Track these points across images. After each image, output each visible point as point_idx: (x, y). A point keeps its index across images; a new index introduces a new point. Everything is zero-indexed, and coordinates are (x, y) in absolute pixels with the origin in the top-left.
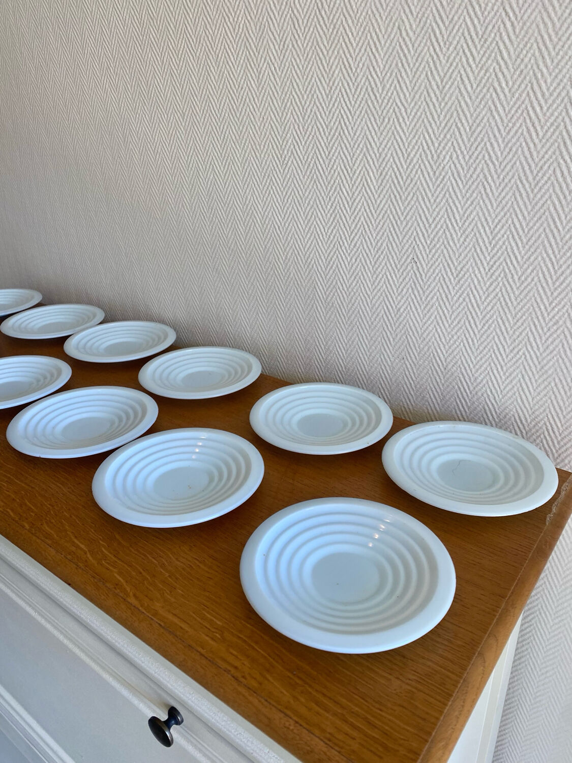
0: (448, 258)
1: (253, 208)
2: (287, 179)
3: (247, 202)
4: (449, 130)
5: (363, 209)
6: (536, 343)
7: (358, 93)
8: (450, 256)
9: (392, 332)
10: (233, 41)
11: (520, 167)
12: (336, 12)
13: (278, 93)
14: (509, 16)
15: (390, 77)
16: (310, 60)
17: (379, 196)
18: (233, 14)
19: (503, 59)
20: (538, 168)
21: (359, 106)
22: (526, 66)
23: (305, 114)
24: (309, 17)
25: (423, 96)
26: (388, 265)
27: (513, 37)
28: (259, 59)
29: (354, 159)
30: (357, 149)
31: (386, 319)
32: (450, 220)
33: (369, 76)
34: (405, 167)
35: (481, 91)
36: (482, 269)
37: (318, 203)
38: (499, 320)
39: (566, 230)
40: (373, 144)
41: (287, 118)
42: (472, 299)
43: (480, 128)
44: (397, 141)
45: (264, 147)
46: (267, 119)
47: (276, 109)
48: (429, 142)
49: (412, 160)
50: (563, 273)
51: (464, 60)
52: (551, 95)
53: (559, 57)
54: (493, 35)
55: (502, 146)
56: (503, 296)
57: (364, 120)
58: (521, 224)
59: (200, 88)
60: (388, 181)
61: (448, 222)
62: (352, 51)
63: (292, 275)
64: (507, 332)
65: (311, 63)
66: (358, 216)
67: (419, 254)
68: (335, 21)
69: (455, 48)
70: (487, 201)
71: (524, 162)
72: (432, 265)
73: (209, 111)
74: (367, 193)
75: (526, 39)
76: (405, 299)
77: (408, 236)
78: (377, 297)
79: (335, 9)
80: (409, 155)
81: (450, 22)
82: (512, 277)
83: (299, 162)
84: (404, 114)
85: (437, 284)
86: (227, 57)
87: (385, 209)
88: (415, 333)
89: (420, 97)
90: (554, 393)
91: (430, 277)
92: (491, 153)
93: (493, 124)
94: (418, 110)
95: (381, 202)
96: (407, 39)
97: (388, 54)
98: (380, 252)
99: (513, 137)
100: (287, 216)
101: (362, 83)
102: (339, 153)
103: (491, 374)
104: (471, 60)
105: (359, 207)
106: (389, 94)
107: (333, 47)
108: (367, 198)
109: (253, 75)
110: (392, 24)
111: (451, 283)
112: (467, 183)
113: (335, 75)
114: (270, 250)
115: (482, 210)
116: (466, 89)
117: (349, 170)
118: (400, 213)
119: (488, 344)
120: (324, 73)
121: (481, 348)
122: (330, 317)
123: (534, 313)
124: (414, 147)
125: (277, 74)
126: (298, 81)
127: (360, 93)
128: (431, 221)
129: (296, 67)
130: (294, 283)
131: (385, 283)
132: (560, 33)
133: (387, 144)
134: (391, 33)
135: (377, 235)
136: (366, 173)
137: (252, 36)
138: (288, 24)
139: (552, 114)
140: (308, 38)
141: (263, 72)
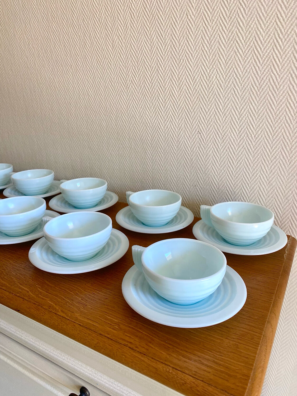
0: (217, 129)
1: (110, 112)
2: (129, 95)
3: (107, 109)
4: (215, 63)
5: (171, 108)
6: (266, 169)
7: (166, 48)
8: (218, 128)
9: (189, 172)
10: (99, 26)
11: (252, 79)
12: (154, 9)
13: (123, 51)
14: (242, 6)
15: (183, 39)
16: (140, 33)
17: (179, 100)
18: (99, 13)
19: (240, 26)
20: (261, 79)
21: (167, 54)
22: (252, 29)
23: (138, 61)
24: (139, 12)
25: (200, 47)
26: (185, 136)
27: (245, 15)
28: (113, 35)
29: (165, 82)
30: (167, 77)
31: (185, 165)
32: (217, 109)
33: (172, 39)
34: (193, 84)
35: (230, 43)
36: (235, 133)
37: (146, 106)
38: (245, 159)
39: (277, 109)
40: (175, 73)
41: (129, 64)
42: (231, 149)
43: (230, 61)
44: (188, 71)
45: (116, 80)
46: (118, 65)
47: (122, 59)
48: (205, 70)
49: (196, 80)
50: (277, 131)
51: (221, 28)
52: (265, 42)
53: (268, 24)
54: (234, 15)
55: (242, 69)
56: (247, 146)
57: (170, 61)
58: (254, 108)
59: (80, 52)
60: (184, 92)
61: (216, 110)
62: (162, 27)
63: (133, 147)
64: (250, 165)
65: (141, 35)
66: (168, 112)
67: (201, 129)
68: (153, 13)
69: (216, 23)
70: (236, 98)
71: (254, 77)
72: (209, 134)
73: (85, 63)
74: (173, 99)
75: (251, 16)
76: (195, 153)
77: (195, 120)
78: (180, 154)
79: (153, 7)
80: (194, 78)
81: (213, 10)
82: (251, 136)
83: (136, 86)
84: (191, 57)
85: (212, 144)
86: (96, 35)
87: (182, 107)
88: (201, 171)
89: (199, 48)
90: (276, 195)
91: (208, 141)
92: (237, 73)
93: (237, 59)
94: (198, 55)
95: (180, 103)
96: (191, 20)
97: (182, 27)
98: (181, 130)
99: (247, 64)
100: (129, 115)
101: (168, 43)
102: (157, 79)
103: (243, 189)
104: (224, 28)
105: (169, 107)
106: (183, 48)
107: (152, 26)
108: (173, 102)
109: (110, 43)
110: (183, 13)
111: (219, 142)
112: (225, 90)
113: (154, 40)
114: (121, 134)
115: (234, 102)
116: (222, 42)
117: (163, 88)
118: (190, 108)
119: (240, 173)
120: (148, 39)
121: (237, 176)
122: (155, 167)
123: (263, 154)
124: (197, 73)
125: (123, 42)
126: (134, 44)
127: (167, 48)
128: (207, 111)
129: (133, 37)
130: (134, 151)
131: (184, 146)
132: (268, 12)
133: (182, 73)
134: (183, 17)
135: (179, 121)
136: (172, 88)
137: (109, 23)
138: (128, 16)
139: (266, 52)
140: (139, 22)
141: (115, 41)
